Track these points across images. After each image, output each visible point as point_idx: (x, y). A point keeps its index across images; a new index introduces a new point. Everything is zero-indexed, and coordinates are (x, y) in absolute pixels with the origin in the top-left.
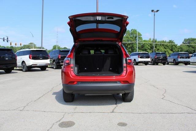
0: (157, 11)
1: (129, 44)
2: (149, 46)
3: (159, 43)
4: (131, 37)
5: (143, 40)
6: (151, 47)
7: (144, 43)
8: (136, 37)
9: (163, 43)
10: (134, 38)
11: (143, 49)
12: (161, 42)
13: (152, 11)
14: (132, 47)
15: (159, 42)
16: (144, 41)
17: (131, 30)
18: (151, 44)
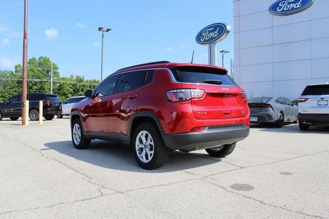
0: (108, 30)
1: (36, 84)
2: (71, 87)
3: (88, 84)
4: (38, 71)
5: (61, 77)
6: (74, 91)
7: (62, 82)
8: (48, 72)
9: (94, 84)
10: (45, 72)
11: (61, 92)
12: (91, 82)
13: (100, 29)
14: (40, 89)
15: (87, 82)
16: (63, 78)
17: (40, 58)
18: (73, 85)
